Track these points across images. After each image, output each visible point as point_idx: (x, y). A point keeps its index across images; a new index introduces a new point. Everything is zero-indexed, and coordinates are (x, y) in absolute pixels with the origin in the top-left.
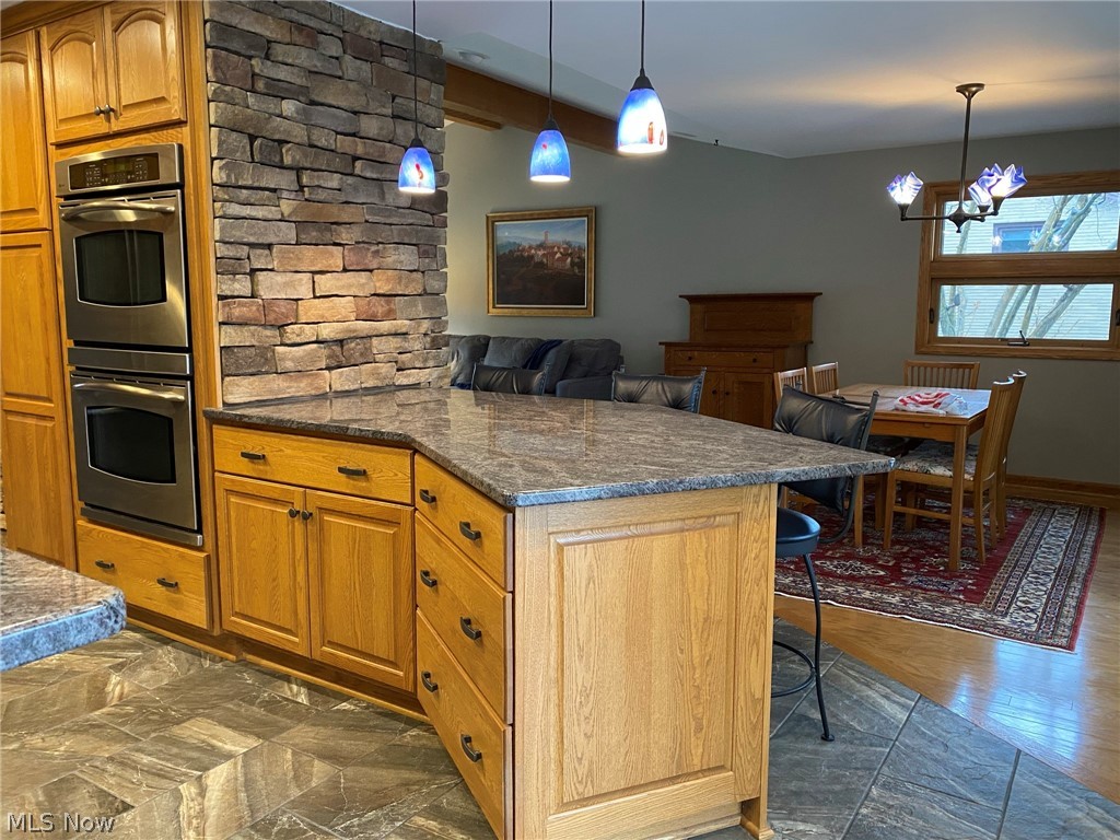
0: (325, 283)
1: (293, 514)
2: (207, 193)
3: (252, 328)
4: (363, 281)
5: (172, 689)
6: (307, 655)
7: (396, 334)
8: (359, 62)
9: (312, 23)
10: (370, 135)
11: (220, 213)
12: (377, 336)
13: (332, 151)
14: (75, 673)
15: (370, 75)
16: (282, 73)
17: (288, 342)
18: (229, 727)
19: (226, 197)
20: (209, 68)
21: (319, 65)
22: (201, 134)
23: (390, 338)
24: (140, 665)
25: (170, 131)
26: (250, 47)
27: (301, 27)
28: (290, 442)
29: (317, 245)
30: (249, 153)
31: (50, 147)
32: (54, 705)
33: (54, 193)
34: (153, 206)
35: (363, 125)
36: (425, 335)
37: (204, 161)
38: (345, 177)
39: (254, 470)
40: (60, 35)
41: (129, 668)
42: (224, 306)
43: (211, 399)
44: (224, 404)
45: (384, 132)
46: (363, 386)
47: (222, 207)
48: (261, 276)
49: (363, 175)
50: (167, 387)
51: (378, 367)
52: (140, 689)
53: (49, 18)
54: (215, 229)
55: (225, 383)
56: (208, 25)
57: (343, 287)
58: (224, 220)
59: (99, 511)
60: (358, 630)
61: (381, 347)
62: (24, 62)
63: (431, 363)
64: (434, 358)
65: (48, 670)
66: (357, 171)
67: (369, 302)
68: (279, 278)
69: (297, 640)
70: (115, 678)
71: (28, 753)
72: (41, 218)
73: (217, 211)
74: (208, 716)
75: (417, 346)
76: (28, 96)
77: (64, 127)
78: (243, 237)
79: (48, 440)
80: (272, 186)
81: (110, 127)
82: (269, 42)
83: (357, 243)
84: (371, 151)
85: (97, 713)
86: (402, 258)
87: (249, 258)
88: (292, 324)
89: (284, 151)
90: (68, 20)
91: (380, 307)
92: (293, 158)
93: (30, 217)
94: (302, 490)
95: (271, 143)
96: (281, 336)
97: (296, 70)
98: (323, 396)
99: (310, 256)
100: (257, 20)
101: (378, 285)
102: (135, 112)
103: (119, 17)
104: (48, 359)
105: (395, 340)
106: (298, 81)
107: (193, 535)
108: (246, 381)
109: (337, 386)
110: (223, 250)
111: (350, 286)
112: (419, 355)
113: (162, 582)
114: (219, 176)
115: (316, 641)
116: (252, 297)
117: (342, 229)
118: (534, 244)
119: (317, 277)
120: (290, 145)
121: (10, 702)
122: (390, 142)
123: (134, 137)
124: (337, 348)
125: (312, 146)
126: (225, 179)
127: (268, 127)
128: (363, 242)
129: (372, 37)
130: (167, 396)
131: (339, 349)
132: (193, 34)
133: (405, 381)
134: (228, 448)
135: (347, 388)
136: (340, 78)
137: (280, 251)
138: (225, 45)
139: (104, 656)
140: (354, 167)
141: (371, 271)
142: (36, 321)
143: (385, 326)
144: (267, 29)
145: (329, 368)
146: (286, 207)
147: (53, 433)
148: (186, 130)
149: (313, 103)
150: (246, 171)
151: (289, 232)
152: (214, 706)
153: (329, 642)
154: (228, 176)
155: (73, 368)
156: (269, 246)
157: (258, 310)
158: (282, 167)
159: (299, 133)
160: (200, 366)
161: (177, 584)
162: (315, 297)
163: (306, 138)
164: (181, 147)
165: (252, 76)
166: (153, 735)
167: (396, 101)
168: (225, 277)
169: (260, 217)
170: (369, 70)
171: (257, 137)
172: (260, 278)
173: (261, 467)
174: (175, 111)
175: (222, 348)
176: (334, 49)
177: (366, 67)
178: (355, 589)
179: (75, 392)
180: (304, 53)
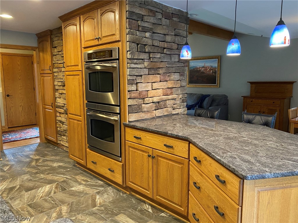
0: (155, 85)
1: (149, 156)
2: (126, 61)
3: (136, 99)
4: (165, 84)
5: (113, 202)
6: (152, 198)
7: (173, 99)
8: (166, 20)
9: (155, 9)
10: (168, 41)
11: (129, 67)
12: (168, 100)
13: (158, 47)
14: (87, 194)
15: (169, 23)
16: (146, 25)
17: (145, 103)
18: (131, 218)
19: (131, 62)
20: (127, 25)
21: (155, 21)
22: (124, 44)
23: (171, 100)
24: (104, 193)
25: (115, 43)
26: (138, 18)
27: (151, 11)
28: (148, 135)
29: (153, 75)
30: (137, 49)
31: (82, 48)
32: (83, 204)
33: (83, 61)
34: (110, 65)
35: (167, 38)
36: (181, 99)
37: (125, 52)
38: (161, 54)
39: (137, 141)
40: (86, 18)
41: (101, 194)
42: (129, 94)
43: (125, 120)
44: (129, 121)
45: (172, 40)
46: (164, 114)
47: (130, 65)
48: (139, 84)
49: (166, 53)
50: (113, 116)
51: (168, 109)
52: (105, 201)
53: (83, 13)
54: (128, 72)
55: (129, 115)
56: (127, 12)
57: (160, 86)
58: (130, 69)
59: (93, 148)
60: (169, 193)
61: (169, 103)
62: (76, 25)
63: (182, 107)
64: (183, 105)
65: (81, 192)
66: (165, 52)
67: (166, 90)
68: (144, 85)
69: (149, 193)
70: (98, 197)
71: (78, 221)
72: (79, 68)
73: (128, 66)
74: (124, 214)
75: (178, 102)
76: (77, 35)
77: (86, 43)
78: (135, 74)
79: (80, 127)
80: (143, 58)
81: (99, 43)
82: (143, 16)
83: (164, 73)
84: (169, 46)
85: (94, 209)
86: (176, 77)
87: (136, 80)
88: (146, 98)
89: (146, 47)
90: (88, 13)
91: (169, 91)
92: (148, 49)
93: (76, 67)
94: (152, 149)
95: (143, 46)
96: (143, 101)
97: (150, 23)
98: (153, 118)
99: (152, 78)
100: (140, 10)
101: (169, 85)
102: (106, 38)
103: (102, 12)
104: (80, 105)
105: (172, 101)
106: (150, 27)
107: (119, 158)
108: (134, 115)
109: (157, 115)
110: (129, 78)
111: (162, 86)
112: (179, 105)
113: (109, 170)
114: (129, 56)
115: (155, 194)
116: (136, 90)
117: (160, 69)
118: (201, 67)
119: (153, 84)
120: (147, 46)
121: (72, 202)
122: (173, 43)
123: (105, 45)
124: (157, 104)
125: (153, 46)
126: (131, 57)
127: (142, 41)
128: (165, 73)
129: (170, 12)
130: (112, 118)
131: (158, 104)
132: (123, 15)
133: (175, 113)
134: (130, 135)
135: (160, 115)
136: (161, 25)
137: (144, 77)
138: (131, 18)
139: (94, 189)
140: (164, 51)
141: (167, 81)
142: (78, 95)
143: (170, 97)
144: (143, 12)
145: (155, 110)
146: (146, 64)
147: (81, 125)
148: (120, 43)
149: (154, 33)
150: (136, 54)
151: (146, 71)
152: (125, 210)
153: (159, 195)
154: (131, 56)
155: (87, 108)
156: (141, 76)
157: (138, 94)
158: (145, 52)
159: (150, 42)
160: (122, 110)
161: (114, 171)
162: (152, 90)
163: (152, 44)
164: (119, 48)
165: (138, 26)
166: (110, 219)
167: (176, 30)
168: (130, 85)
169: (139, 67)
170: (169, 22)
171: (139, 44)
172: (139, 85)
173: (139, 141)
174: (117, 38)
175: (128, 105)
176: (160, 16)
177: (168, 21)
178: (168, 181)
179: (87, 115)
180: (152, 18)
